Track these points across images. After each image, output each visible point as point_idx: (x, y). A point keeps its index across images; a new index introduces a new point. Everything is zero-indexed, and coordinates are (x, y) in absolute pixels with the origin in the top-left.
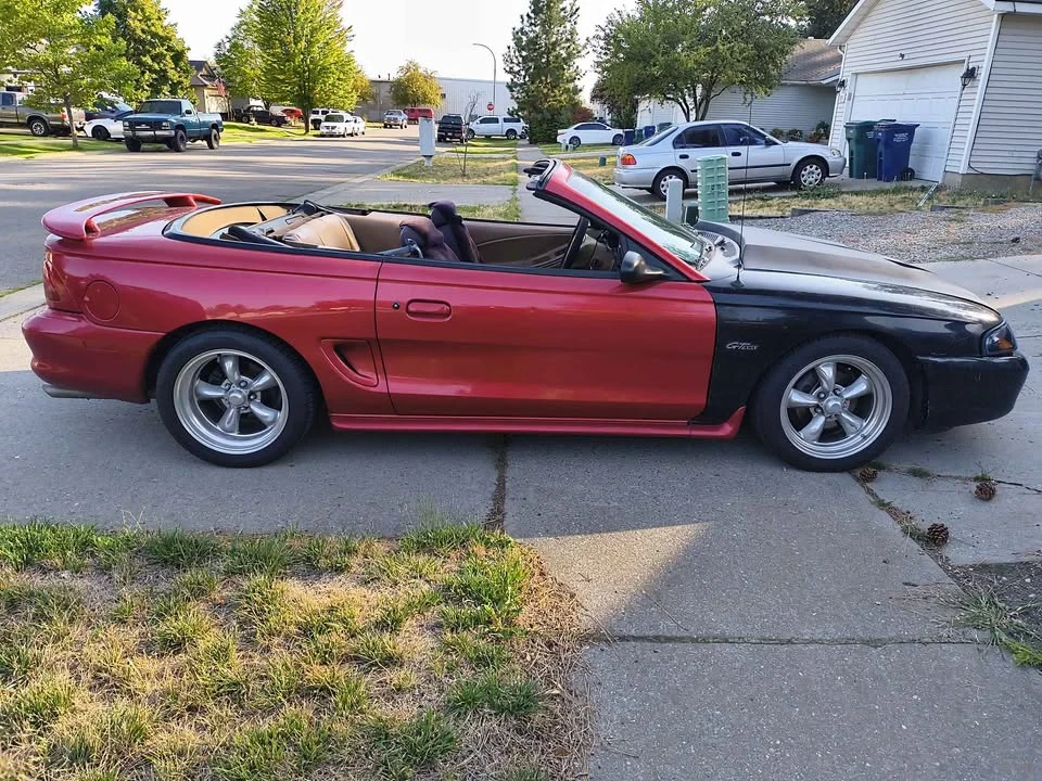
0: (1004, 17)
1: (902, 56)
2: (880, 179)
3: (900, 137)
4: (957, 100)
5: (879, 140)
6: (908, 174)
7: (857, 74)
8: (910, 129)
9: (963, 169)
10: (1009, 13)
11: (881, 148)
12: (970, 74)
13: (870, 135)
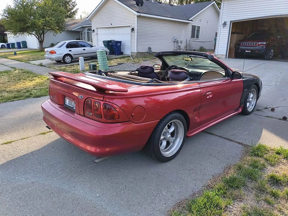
0: (138, 16)
1: (111, 24)
2: (115, 55)
3: (119, 44)
4: (130, 35)
5: (113, 45)
6: (122, 53)
7: (97, 28)
8: (120, 42)
9: (136, 52)
10: (139, 16)
11: (114, 47)
12: (133, 29)
13: (110, 44)
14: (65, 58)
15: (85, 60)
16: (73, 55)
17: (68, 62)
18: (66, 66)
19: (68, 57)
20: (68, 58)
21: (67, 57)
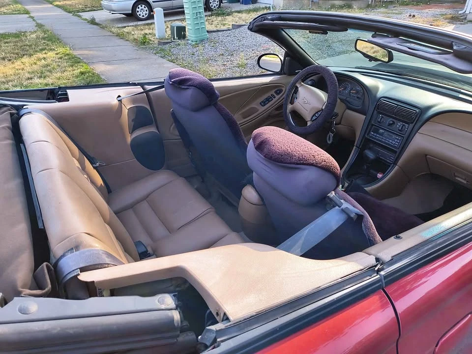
14: (137, 9)
15: (166, 15)
16: (153, 2)
17: (143, 16)
18: (136, 26)
19: (143, 6)
20: (142, 9)
21: (140, 6)
